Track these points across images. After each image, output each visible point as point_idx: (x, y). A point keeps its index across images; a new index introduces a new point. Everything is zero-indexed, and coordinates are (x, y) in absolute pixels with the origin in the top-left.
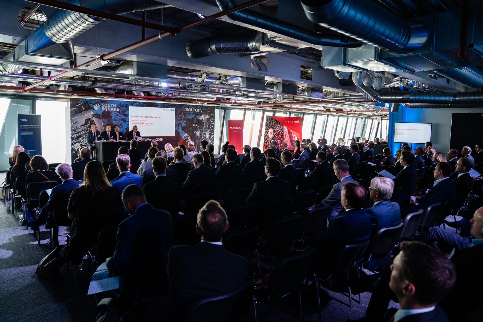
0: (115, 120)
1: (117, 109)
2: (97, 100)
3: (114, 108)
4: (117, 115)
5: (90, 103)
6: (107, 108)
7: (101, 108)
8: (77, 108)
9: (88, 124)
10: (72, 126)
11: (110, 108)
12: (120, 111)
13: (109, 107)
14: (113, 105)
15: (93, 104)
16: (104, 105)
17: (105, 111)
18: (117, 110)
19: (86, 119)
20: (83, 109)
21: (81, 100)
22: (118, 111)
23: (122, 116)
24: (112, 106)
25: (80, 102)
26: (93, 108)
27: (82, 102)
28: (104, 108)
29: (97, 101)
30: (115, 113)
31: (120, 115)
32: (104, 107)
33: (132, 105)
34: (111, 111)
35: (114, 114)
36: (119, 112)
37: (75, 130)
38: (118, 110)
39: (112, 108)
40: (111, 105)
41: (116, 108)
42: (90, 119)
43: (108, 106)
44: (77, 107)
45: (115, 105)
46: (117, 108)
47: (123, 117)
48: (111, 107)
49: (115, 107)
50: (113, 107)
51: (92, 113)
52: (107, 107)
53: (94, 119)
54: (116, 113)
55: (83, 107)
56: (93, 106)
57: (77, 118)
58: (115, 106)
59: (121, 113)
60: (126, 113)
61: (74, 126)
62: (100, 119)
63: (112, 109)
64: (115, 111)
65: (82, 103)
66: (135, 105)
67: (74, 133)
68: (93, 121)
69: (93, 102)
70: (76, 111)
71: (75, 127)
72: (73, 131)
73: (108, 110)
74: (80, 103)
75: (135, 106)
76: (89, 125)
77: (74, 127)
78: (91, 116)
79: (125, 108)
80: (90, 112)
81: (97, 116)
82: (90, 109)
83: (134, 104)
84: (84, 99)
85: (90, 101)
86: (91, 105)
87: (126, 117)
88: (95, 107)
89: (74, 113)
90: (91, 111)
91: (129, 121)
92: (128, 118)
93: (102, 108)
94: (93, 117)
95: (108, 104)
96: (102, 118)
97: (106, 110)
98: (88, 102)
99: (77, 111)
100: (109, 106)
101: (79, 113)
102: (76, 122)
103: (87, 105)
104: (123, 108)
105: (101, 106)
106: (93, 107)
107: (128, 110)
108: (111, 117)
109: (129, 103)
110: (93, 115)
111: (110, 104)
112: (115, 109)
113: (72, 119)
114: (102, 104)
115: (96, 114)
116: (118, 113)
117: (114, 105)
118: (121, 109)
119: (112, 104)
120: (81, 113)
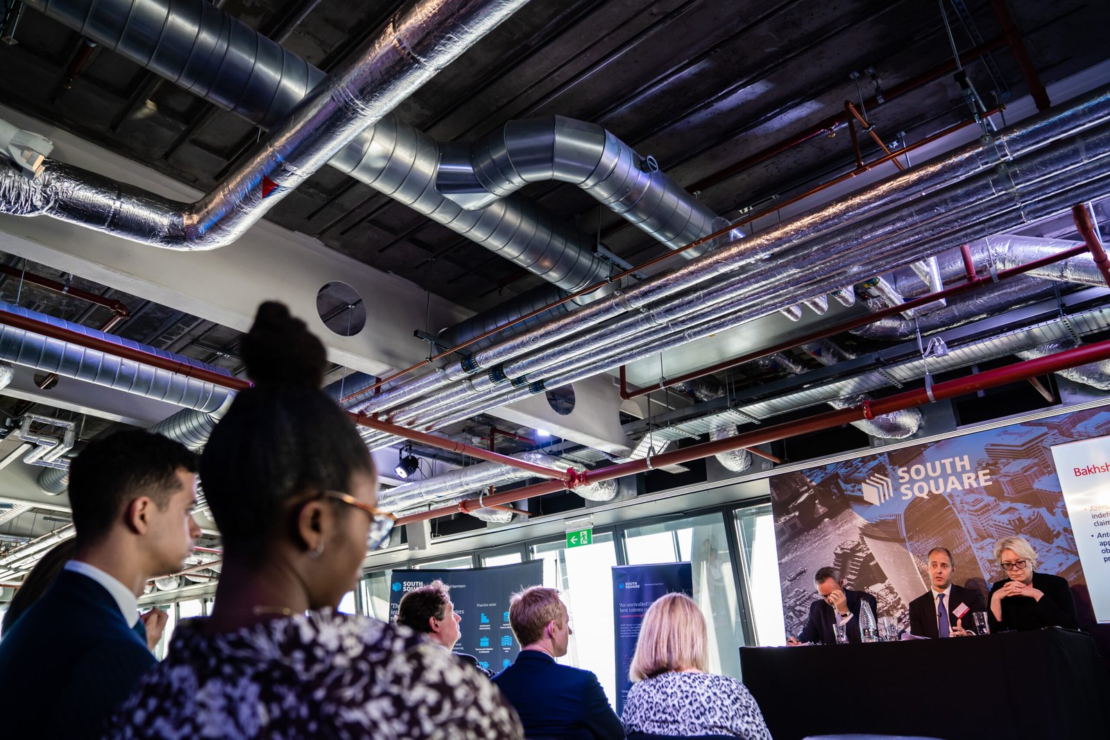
0: (983, 538)
1: (982, 478)
2: (873, 457)
3: (965, 476)
4: (986, 509)
5: (846, 482)
6: (924, 485)
7: (896, 489)
8: (797, 514)
9: (850, 576)
10: (785, 593)
11: (941, 481)
12: (996, 482)
13: (936, 479)
14: (953, 465)
15: (859, 482)
16: (906, 476)
17: (916, 502)
18: (983, 484)
19: (839, 551)
20: (821, 510)
21: (809, 477)
22: (986, 487)
23: (1019, 506)
24: (949, 471)
25: (805, 484)
26: (860, 500)
27: (814, 483)
28: (911, 489)
29: (873, 464)
30: (971, 498)
31: (1005, 505)
32: (912, 482)
33: (1071, 435)
34: (950, 495)
35: (966, 507)
36: (995, 491)
37: (798, 608)
38: (984, 480)
39: (952, 478)
40: (943, 466)
41: (973, 476)
42: (851, 549)
43: (931, 473)
44: (795, 509)
45: (966, 457)
46: (981, 473)
47: (1025, 512)
48: (944, 475)
49: (968, 468)
50: (954, 472)
51: (860, 521)
52: (927, 479)
53: (873, 546)
54: (976, 501)
55: (820, 503)
56: (860, 490)
57: (802, 556)
58: (963, 467)
59: (1008, 490)
60: (1041, 484)
61: (792, 590)
62: (901, 541)
63: (953, 484)
64: (971, 490)
65: (813, 487)
66: (1091, 430)
67: (796, 621)
68: (870, 557)
69: (856, 475)
70: (793, 526)
71: (798, 594)
72: (791, 614)
73: (935, 492)
74: (806, 491)
75: (1090, 437)
76: (853, 577)
77: (795, 596)
78: (856, 538)
79: (1026, 462)
80: (851, 521)
81: (884, 532)
82: (849, 507)
83: (1080, 427)
84: (820, 468)
85: (842, 471)
86: (849, 487)
87: (1043, 511)
88: (870, 492)
89: (786, 536)
90: (857, 516)
91: (1068, 530)
92: (1058, 511)
93: (903, 489)
94: (866, 539)
95: (929, 465)
96: (910, 538)
97: (924, 495)
98: (836, 476)
99: (799, 525)
100: (934, 470)
101: (808, 531)
102: (801, 573)
103: (835, 491)
104: (1016, 466)
105: (896, 479)
106: (858, 494)
107: (1049, 468)
108: (956, 524)
109: (1045, 429)
110: (865, 532)
111: (937, 463)
112: (969, 481)
113: (783, 561)
114: (900, 472)
115: (876, 525)
116: (989, 494)
117: (958, 464)
118: (1004, 470)
119: (947, 462)
120: (814, 531)
